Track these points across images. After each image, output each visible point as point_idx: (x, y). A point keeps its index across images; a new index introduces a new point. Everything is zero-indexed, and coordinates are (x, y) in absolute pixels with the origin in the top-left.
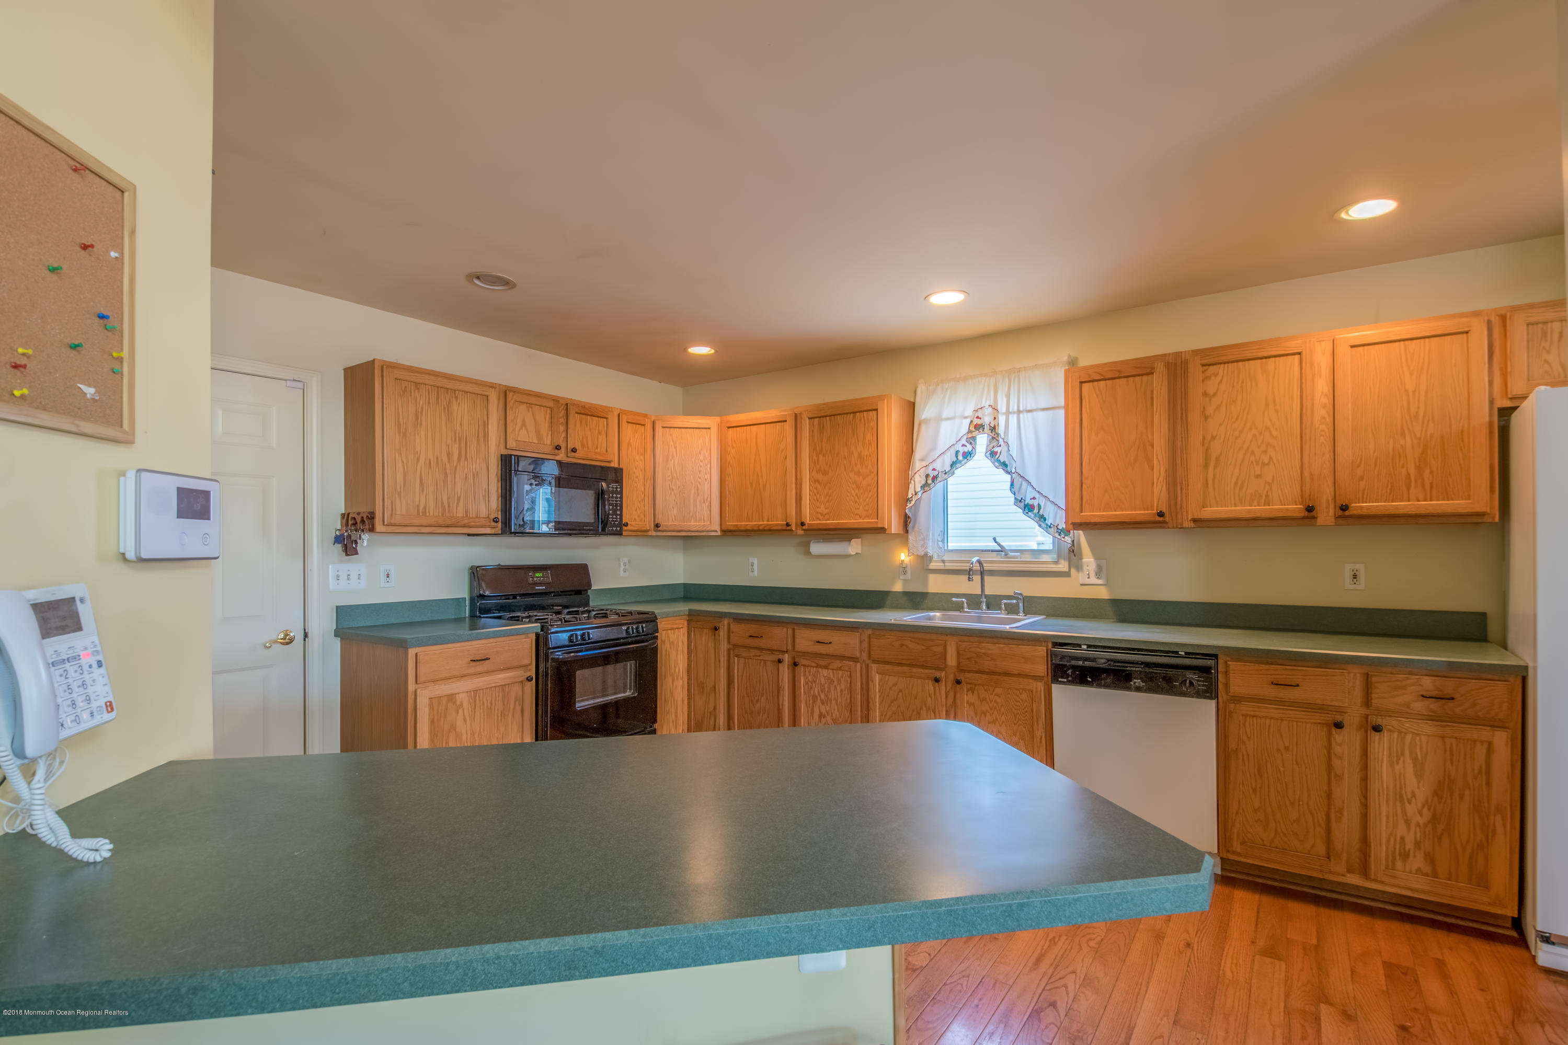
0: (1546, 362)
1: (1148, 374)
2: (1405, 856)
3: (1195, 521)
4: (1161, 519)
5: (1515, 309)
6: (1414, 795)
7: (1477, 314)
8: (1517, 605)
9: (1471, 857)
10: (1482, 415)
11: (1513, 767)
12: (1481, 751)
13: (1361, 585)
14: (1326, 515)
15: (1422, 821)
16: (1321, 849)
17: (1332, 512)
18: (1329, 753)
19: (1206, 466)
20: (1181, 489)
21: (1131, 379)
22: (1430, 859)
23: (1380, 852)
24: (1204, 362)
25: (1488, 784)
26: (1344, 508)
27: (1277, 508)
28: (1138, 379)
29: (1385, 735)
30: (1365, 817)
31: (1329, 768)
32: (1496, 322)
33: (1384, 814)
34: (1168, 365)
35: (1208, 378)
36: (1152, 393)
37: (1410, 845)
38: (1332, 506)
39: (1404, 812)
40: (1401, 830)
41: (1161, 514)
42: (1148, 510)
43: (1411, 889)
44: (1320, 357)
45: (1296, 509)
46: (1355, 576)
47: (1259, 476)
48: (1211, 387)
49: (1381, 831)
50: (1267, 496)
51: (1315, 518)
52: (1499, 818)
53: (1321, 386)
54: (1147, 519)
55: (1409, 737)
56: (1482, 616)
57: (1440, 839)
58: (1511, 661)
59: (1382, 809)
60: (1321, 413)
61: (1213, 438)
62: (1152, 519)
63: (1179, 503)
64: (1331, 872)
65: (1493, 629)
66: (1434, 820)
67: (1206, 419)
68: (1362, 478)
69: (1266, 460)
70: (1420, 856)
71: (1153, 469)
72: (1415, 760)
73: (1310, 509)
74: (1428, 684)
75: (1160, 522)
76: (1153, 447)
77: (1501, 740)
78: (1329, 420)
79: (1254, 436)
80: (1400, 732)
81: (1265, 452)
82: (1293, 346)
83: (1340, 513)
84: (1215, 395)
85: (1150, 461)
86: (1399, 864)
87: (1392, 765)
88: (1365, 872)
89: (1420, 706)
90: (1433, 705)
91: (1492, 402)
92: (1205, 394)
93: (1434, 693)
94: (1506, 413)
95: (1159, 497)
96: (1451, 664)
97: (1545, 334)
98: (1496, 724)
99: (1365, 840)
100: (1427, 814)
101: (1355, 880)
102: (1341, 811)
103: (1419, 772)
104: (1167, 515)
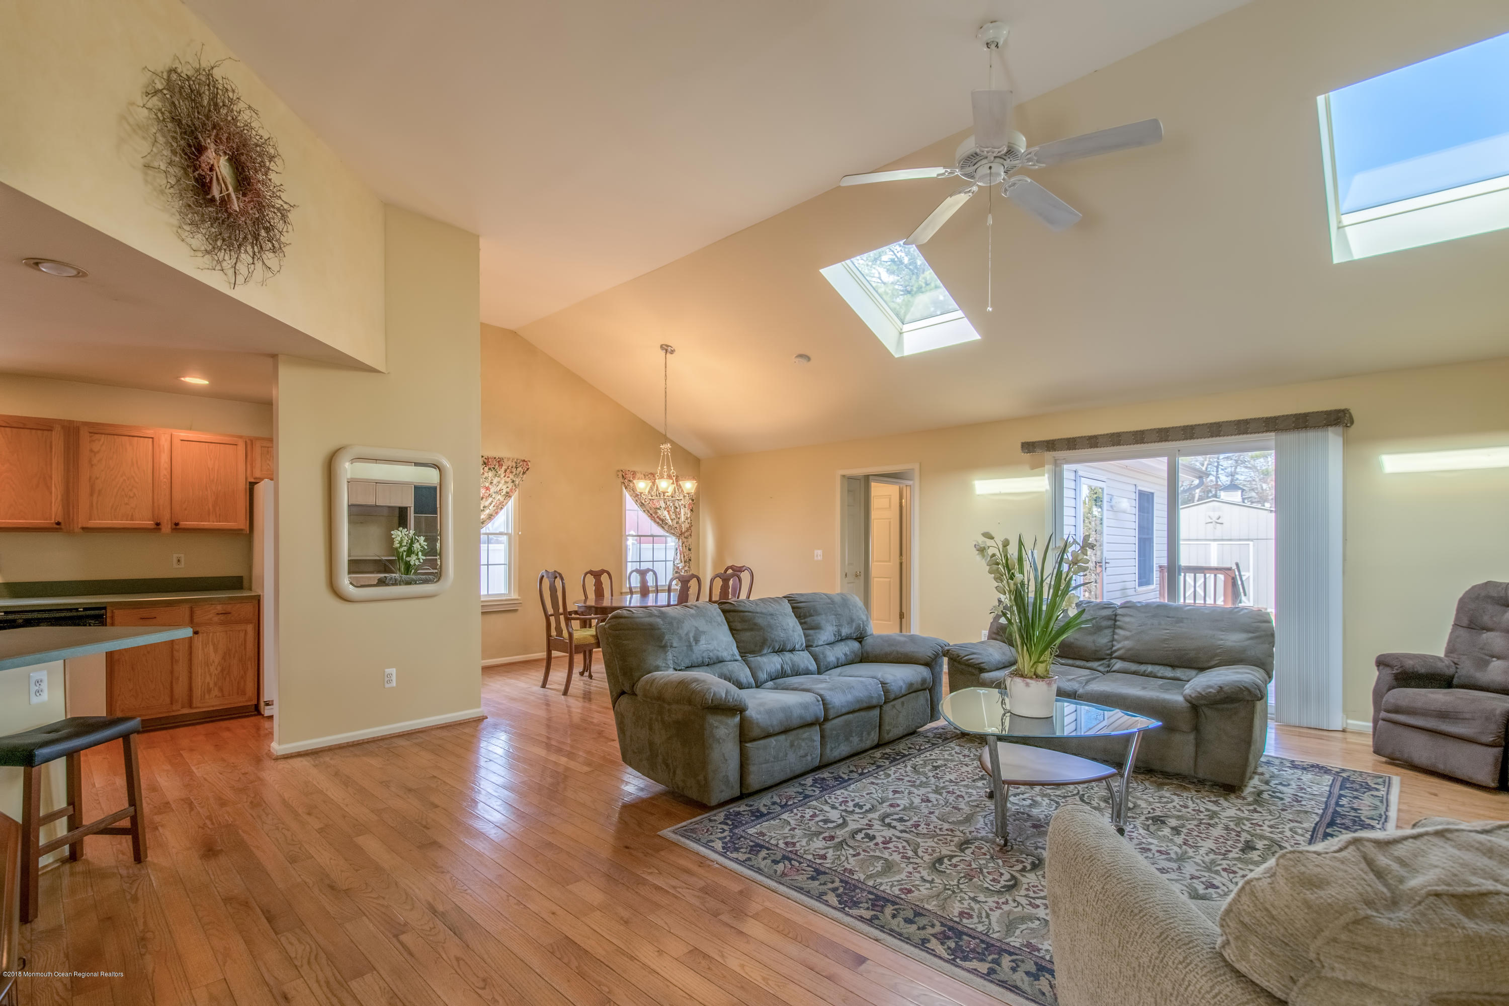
0: (268, 464)
1: (48, 430)
2: (209, 691)
3: (83, 528)
4: (58, 526)
5: (257, 439)
6: (213, 662)
7: (241, 437)
8: (256, 572)
9: (238, 683)
10: (242, 485)
11: (255, 639)
12: (242, 634)
13: (182, 565)
14: (166, 528)
15: (216, 672)
16: (168, 700)
17: (169, 526)
18: (172, 649)
19: (91, 494)
20: (73, 507)
21: (34, 431)
22: (221, 690)
23: (197, 692)
24: (91, 431)
25: (245, 648)
26: (177, 524)
27: (137, 523)
28: (39, 432)
29: (200, 635)
30: (190, 678)
31: (172, 657)
32: (249, 442)
33: (199, 674)
34: (63, 427)
35: (94, 441)
36: (51, 442)
37: (211, 685)
38: (170, 523)
39: (209, 671)
40: (208, 679)
41: (58, 524)
42: (47, 520)
43: (213, 706)
44: (164, 442)
45: (150, 523)
46: (179, 561)
47: (127, 504)
48: (96, 447)
49: (198, 682)
50: (132, 516)
51: (160, 529)
52: (249, 663)
53: (164, 458)
54: (47, 526)
55: (211, 635)
56: (241, 577)
57: (225, 679)
58: (253, 594)
59: (198, 671)
60: (164, 472)
61: (97, 478)
62: (52, 526)
63: (71, 516)
64: (173, 711)
65: (246, 583)
66: (222, 670)
67: (92, 465)
68: (186, 509)
69: (132, 495)
70: (217, 689)
71: (51, 493)
72: (214, 644)
73: (158, 524)
74: (219, 608)
75: (57, 529)
76: (52, 479)
77: (250, 628)
78: (169, 477)
79: (124, 480)
80: (207, 633)
81: (131, 490)
82: (149, 433)
83: (174, 527)
84: (98, 452)
85: (49, 488)
86: (207, 696)
87: (203, 649)
88: (191, 707)
89: (216, 619)
90: (222, 617)
91: (246, 479)
92: (91, 451)
93: (223, 612)
94: (252, 486)
95: (56, 511)
96: (230, 598)
97: (268, 452)
98: (247, 622)
99: (190, 689)
100: (219, 668)
101: (186, 711)
102: (178, 678)
103: (216, 650)
104: (63, 524)
